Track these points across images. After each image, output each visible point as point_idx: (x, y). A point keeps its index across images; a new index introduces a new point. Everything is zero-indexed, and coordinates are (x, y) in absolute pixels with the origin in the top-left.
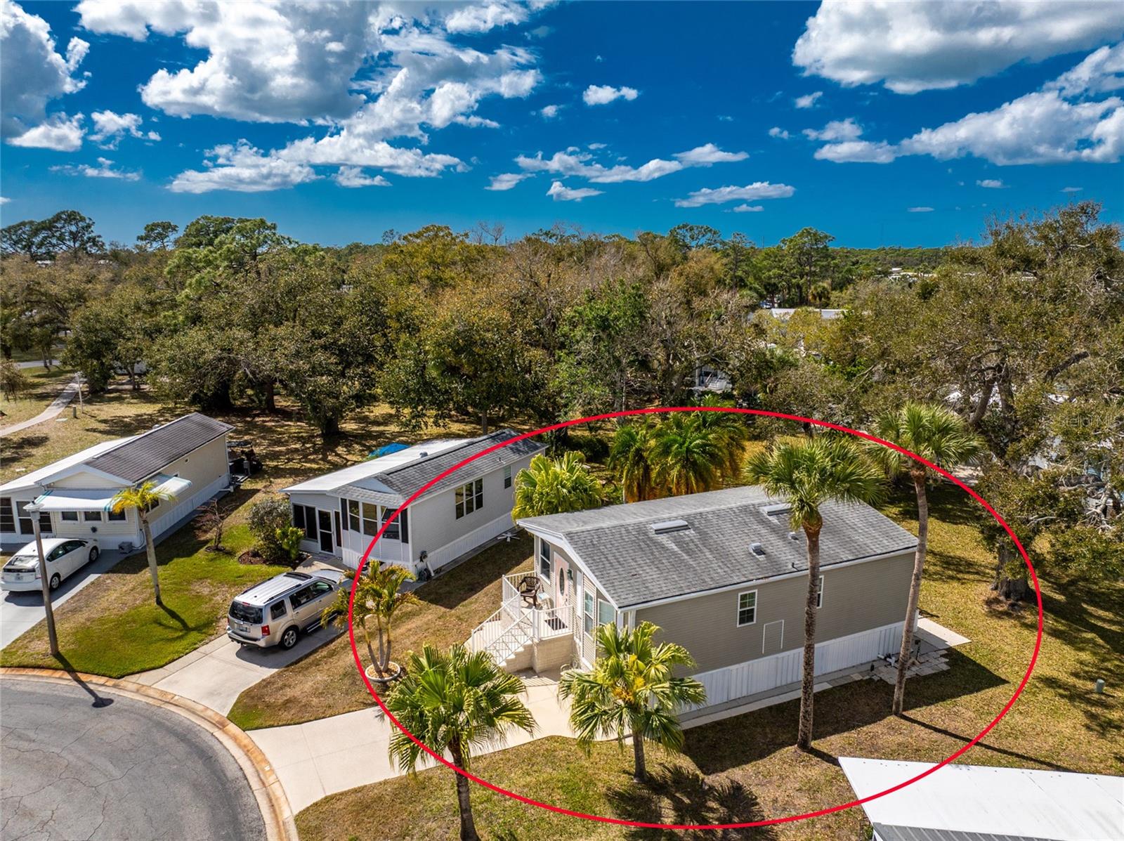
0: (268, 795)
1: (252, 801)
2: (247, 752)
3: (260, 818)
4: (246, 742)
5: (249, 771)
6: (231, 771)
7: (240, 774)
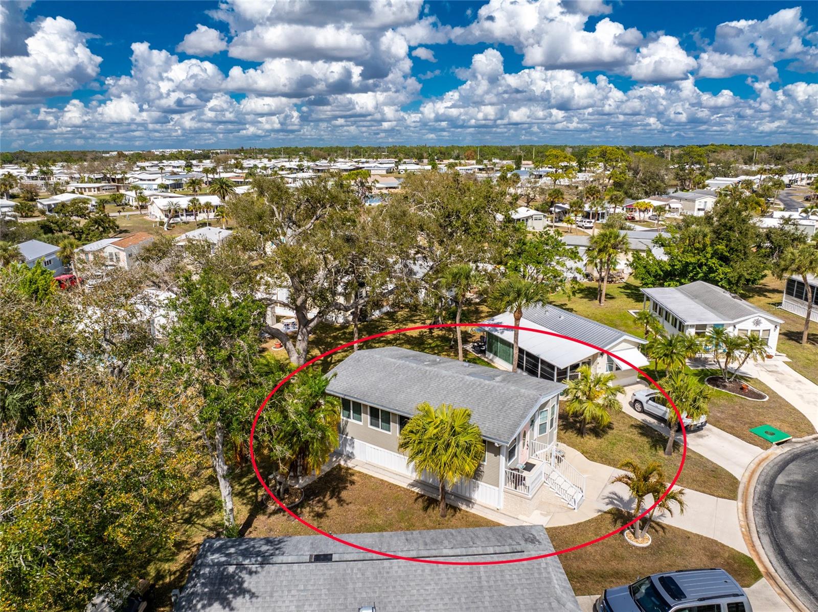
0: (747, 518)
1: (757, 519)
2: (754, 546)
3: (754, 510)
4: (752, 552)
5: (755, 535)
6: (766, 540)
7: (761, 535)
